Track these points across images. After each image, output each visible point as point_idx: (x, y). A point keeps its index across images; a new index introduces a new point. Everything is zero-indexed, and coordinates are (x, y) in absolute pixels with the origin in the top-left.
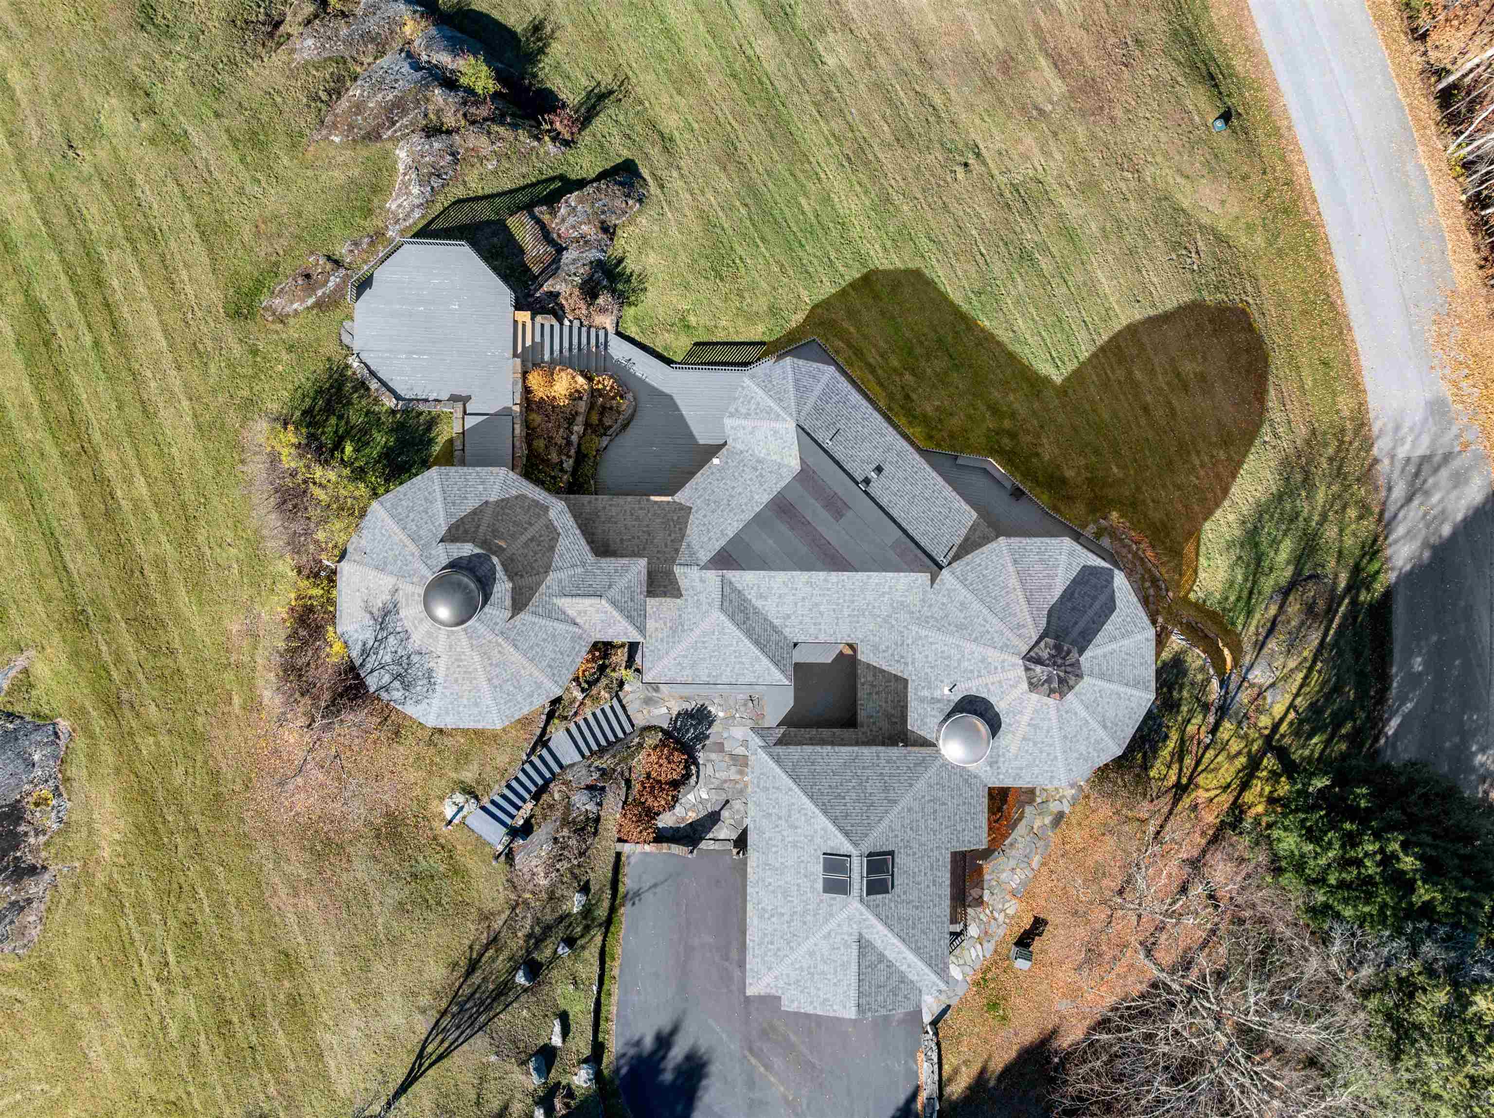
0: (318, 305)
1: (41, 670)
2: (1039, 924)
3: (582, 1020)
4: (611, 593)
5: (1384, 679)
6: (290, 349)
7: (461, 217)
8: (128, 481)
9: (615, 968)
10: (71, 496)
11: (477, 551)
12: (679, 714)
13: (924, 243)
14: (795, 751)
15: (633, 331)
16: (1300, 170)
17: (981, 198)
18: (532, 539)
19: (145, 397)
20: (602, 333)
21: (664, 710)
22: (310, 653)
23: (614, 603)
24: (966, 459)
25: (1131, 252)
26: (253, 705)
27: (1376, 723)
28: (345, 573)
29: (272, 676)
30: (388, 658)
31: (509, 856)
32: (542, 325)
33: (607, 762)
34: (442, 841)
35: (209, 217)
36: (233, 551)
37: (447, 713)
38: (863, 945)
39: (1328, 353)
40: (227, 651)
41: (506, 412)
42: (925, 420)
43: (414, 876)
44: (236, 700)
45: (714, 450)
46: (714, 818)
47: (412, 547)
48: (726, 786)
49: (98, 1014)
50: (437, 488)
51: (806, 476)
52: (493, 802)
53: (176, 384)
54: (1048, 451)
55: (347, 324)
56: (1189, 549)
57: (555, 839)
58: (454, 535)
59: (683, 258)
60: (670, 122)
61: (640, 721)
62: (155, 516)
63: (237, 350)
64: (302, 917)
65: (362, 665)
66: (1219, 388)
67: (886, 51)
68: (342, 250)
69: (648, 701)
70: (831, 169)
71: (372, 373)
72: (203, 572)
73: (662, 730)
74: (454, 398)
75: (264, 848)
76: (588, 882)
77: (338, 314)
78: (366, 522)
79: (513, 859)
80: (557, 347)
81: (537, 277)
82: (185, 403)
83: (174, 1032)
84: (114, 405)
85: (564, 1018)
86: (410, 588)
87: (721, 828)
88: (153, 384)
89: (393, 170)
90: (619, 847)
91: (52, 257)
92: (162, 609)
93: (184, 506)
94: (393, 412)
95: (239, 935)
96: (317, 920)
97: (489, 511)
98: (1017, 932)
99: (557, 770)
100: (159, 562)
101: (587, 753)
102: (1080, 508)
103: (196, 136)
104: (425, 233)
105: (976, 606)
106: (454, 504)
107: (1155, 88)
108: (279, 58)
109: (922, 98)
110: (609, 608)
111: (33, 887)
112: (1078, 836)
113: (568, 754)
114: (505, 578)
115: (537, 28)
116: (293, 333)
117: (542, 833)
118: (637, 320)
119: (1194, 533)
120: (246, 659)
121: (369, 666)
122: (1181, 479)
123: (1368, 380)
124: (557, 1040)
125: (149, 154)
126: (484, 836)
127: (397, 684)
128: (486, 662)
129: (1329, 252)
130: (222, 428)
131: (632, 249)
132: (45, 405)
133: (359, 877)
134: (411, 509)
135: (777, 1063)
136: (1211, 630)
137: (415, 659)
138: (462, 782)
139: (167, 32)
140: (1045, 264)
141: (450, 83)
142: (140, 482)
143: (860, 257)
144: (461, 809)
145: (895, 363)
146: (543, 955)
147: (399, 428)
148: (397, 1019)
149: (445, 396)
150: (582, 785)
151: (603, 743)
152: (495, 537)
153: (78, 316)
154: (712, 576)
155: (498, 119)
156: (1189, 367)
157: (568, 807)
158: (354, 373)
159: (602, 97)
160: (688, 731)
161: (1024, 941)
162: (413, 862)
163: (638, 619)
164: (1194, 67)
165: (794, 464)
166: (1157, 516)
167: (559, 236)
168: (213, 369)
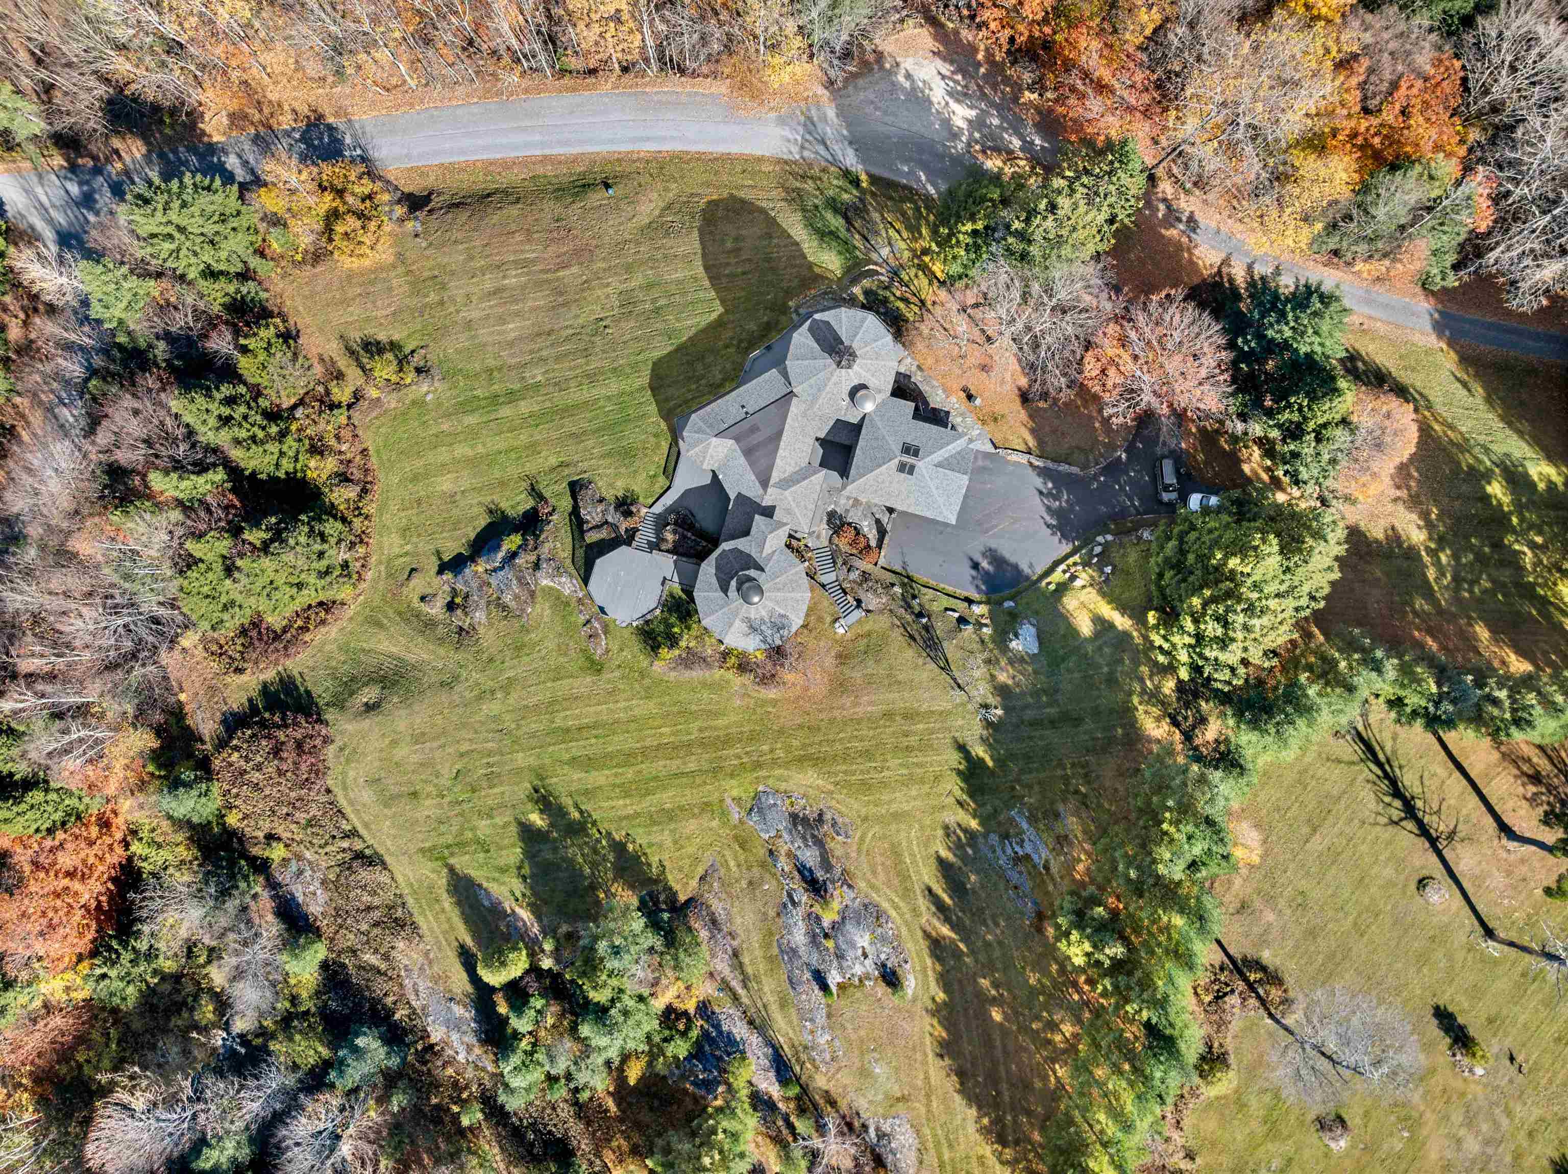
0: (605, 634)
1: (735, 793)
2: (965, 390)
3: (952, 603)
4: (766, 533)
5: (905, 187)
6: (622, 650)
7: (580, 562)
8: (661, 734)
9: (933, 583)
10: (661, 763)
11: (734, 581)
12: (827, 525)
13: (639, 358)
14: (853, 472)
15: (651, 501)
16: (642, 155)
17: (623, 324)
18: (735, 559)
19: (626, 720)
20: (649, 514)
21: (824, 531)
22: (758, 670)
23: (771, 533)
24: (747, 368)
25: (665, 257)
26: (774, 703)
27: (928, 198)
28: (728, 643)
29: (763, 691)
30: (770, 632)
31: (868, 611)
32: (639, 538)
33: (840, 561)
34: (854, 637)
35: (551, 675)
36: (705, 695)
37: (799, 614)
38: (939, 465)
39: (739, 169)
40: (747, 708)
41: (675, 562)
42: (724, 380)
43: (865, 653)
44: (770, 710)
45: (715, 475)
46: (878, 522)
47: (726, 609)
48: (865, 513)
49: (890, 802)
50: (703, 595)
51: (737, 439)
52: (843, 612)
53: (622, 705)
54: (752, 326)
55: (618, 622)
56: (817, 270)
57: (867, 591)
58: (725, 589)
59: (623, 470)
60: (553, 461)
61: (826, 543)
62: (680, 727)
63: (617, 674)
64: (871, 703)
65: (769, 645)
66: (744, 232)
67: (540, 350)
68: (582, 618)
69: (818, 537)
70: (594, 392)
71: (643, 617)
72: (711, 711)
73: (832, 534)
74: (663, 584)
75: (836, 713)
76: (890, 583)
77: (612, 626)
78: (709, 628)
79: (870, 610)
80: (651, 535)
81: (617, 535)
82: (634, 702)
83: (905, 771)
84: (626, 735)
85: (947, 609)
86: (744, 612)
87: (883, 519)
88: (621, 715)
89: (551, 588)
90: (878, 566)
91: (551, 749)
92: (721, 733)
93: (680, 713)
94: (662, 612)
95: (871, 733)
96: (874, 698)
97: (719, 574)
98: (965, 400)
99: (837, 583)
100: (701, 730)
101: (833, 569)
102: (783, 319)
103: (511, 674)
104: (586, 580)
105: (812, 381)
106: (712, 589)
107: (584, 219)
108: (481, 630)
109: (567, 339)
110: (772, 536)
111: (828, 816)
112: (930, 361)
113: (832, 577)
114: (749, 571)
115: (491, 512)
116: (615, 648)
117: (862, 596)
118: (646, 497)
119: (810, 266)
120: (753, 701)
121: (770, 642)
122: (782, 265)
123: (759, 153)
124: (956, 615)
125: (514, 695)
126: (857, 619)
127: (781, 632)
128: (782, 590)
129: (687, 153)
130: (649, 688)
131: (612, 492)
132: (618, 766)
133: (859, 676)
134: (709, 607)
135: (994, 522)
136: (856, 272)
137: (773, 620)
138: (831, 622)
139: (456, 678)
140: (662, 302)
141: (513, 555)
142: (663, 730)
143: (642, 389)
144: (842, 626)
145: (694, 387)
146: (917, 609)
147: (670, 611)
148: (925, 675)
149: (661, 588)
150: (847, 574)
151: (831, 561)
152: (730, 573)
153: (582, 743)
154: (770, 490)
155: (537, 537)
156: (729, 245)
157: (854, 582)
158: (641, 625)
159: (533, 489)
160: (836, 523)
161: (970, 397)
162: (859, 652)
163: (782, 524)
164: (577, 194)
165: (732, 442)
166: (795, 283)
167: (599, 522)
168: (622, 687)
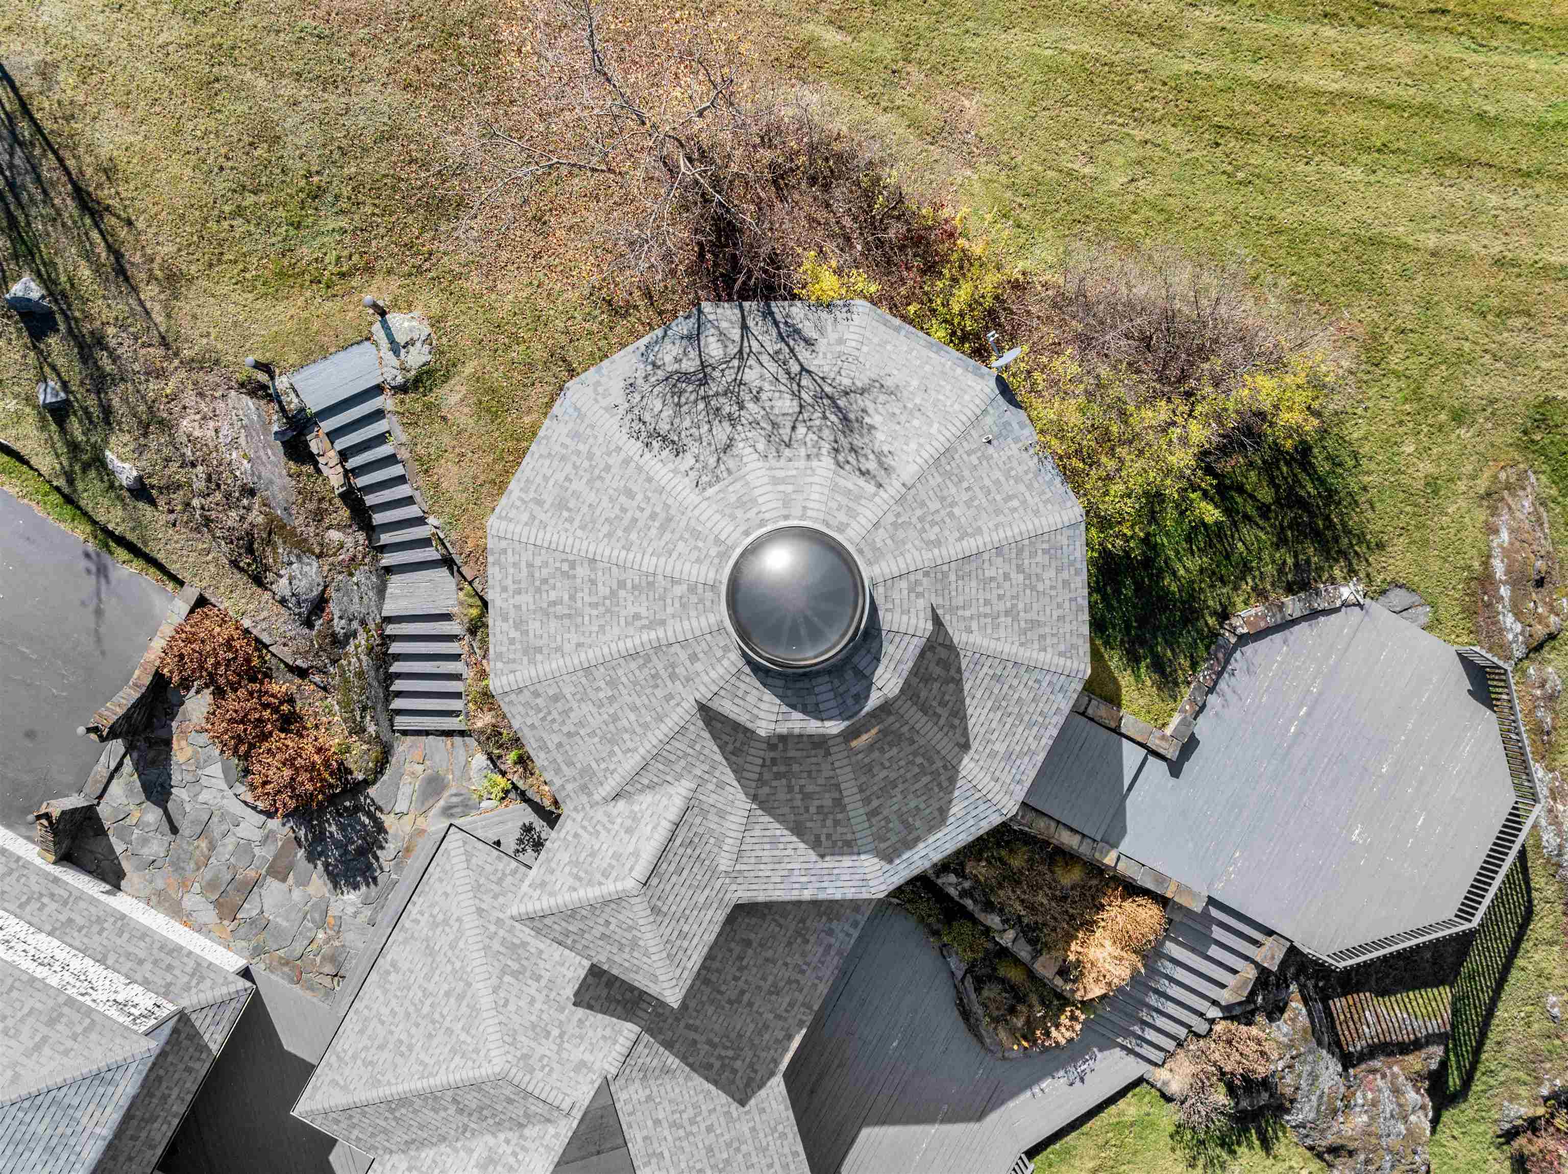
0: (1486, 580)
4: (639, 911)
6: (1433, 485)
11: (874, 700)
12: (380, 828)
18: (839, 803)
19: (1477, 172)
20: (1156, 1056)
21: (401, 806)
22: (847, 222)
23: (618, 901)
26: (806, 63)
28: (971, 380)
29: (839, 125)
30: (751, 375)
31: (258, 391)
32: (1235, 972)
33: (357, 658)
34: (355, 282)
36: (1118, 180)
37: (575, 435)
40: (935, 70)
41: (1114, 834)
43: (317, 194)
44: (831, 37)
46: (158, 790)
47: (954, 549)
48: (203, 844)
50: (1046, 658)
52: (379, 414)
55: (1424, 614)
57: (252, 493)
58: (937, 656)
61: (407, 751)
62: (1257, 73)
65: (768, 314)
68: (1553, 668)
71: (1313, 614)
72: (1108, 105)
73: (366, 783)
74: (1190, 746)
76: (153, 502)
77: (1450, 608)
78: (1050, 473)
79: (252, 393)
80: (1180, 974)
81: (1325, 1000)
82: (1432, 241)
84: (1491, 110)
86: (867, 514)
87: (130, 792)
88: (1494, 200)
90: (191, 593)
93: (1245, 135)
94: (1224, 615)
97: (945, 745)
99: (387, 560)
101: (391, 630)
106: (997, 678)
110: (610, 888)
113: (410, 595)
114: (782, 729)
116: (1459, 504)
120: (900, 97)
121: (756, 324)
126: (321, 366)
127: (690, 365)
128: (632, 577)
130: (1355, 285)
133: (368, 87)
134: (1031, 581)
137: (722, 432)
138: (447, 378)
144: (395, 348)
146: (58, 349)
147: (1188, 612)
149: (1202, 728)
150: (331, 592)
151: (396, 667)
152: (884, 733)
157: (302, 547)
158: (1333, 580)
160: (342, 828)
162: (344, 204)
167: (1374, 1071)
168: (1469, 324)
